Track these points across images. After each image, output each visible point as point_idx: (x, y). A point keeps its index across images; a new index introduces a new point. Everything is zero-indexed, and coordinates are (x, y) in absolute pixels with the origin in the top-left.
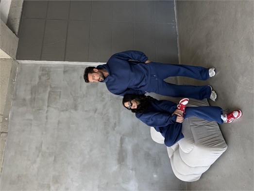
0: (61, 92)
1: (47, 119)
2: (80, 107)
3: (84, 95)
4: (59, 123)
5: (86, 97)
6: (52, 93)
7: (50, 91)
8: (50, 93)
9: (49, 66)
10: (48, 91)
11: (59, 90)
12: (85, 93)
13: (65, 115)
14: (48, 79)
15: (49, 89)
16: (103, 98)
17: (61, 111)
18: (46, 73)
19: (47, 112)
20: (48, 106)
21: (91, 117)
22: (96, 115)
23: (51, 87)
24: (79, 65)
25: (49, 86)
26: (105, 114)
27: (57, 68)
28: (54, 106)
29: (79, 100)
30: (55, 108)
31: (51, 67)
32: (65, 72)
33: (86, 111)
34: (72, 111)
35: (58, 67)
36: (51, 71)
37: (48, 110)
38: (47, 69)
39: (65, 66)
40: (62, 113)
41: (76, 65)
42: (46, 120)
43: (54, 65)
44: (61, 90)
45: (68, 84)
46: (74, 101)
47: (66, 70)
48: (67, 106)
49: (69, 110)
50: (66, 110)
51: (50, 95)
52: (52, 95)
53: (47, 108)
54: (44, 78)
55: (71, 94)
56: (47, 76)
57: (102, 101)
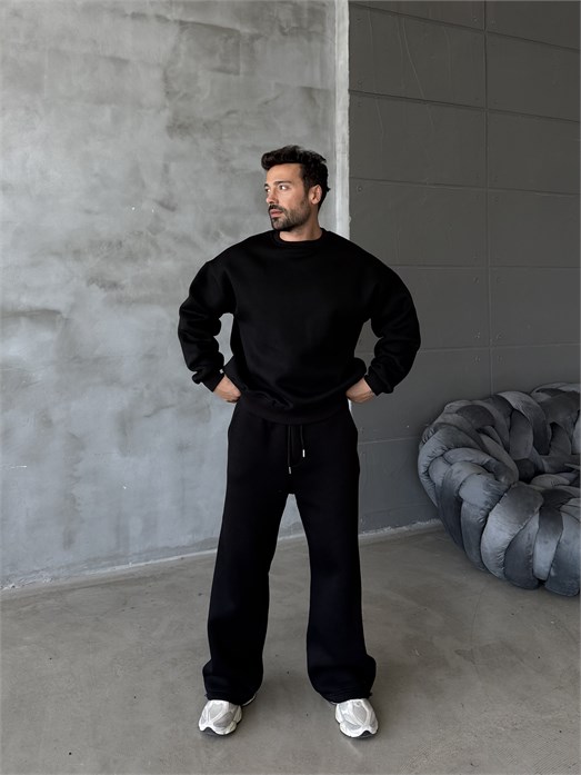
0: (237, 73)
1: (135, 16)
2: (182, 145)
3: (227, 160)
4: (119, 63)
5: (221, 170)
6: (231, 41)
7: (238, 31)
8: (230, 32)
9: (329, 32)
10: (237, 26)
11: (243, 67)
12: (234, 163)
13: (148, 85)
14: (281, 29)
15: (246, 30)
16: (217, 235)
17: (165, 73)
18: (305, 25)
19: (159, 17)
20: (182, 23)
21: (143, 186)
22: (150, 208)
23: (253, 38)
24: (333, 145)
25: (256, 31)
26: (154, 243)
27: (323, 65)
28: (183, 48)
29: (207, 143)
30: (175, 49)
31: (323, 41)
32: (309, 92)
33: (166, 168)
34: (166, 114)
35: (326, 68)
36: (310, 39)
37: (167, 20)
38: (317, 28)
39: (328, 95)
40: (157, 75)
41: (333, 135)
42: (129, 12)
43: (332, 52)
44: (242, 76)
45: (266, 103)
46: (205, 125)
47: (315, 97)
48: (186, 95)
49: (168, 104)
50: (168, 93)
51: (225, 35)
52: (226, 39)
53: (177, 18)
54: (284, 15)
55: (229, 113)
56: (294, 25)
57: (206, 232)
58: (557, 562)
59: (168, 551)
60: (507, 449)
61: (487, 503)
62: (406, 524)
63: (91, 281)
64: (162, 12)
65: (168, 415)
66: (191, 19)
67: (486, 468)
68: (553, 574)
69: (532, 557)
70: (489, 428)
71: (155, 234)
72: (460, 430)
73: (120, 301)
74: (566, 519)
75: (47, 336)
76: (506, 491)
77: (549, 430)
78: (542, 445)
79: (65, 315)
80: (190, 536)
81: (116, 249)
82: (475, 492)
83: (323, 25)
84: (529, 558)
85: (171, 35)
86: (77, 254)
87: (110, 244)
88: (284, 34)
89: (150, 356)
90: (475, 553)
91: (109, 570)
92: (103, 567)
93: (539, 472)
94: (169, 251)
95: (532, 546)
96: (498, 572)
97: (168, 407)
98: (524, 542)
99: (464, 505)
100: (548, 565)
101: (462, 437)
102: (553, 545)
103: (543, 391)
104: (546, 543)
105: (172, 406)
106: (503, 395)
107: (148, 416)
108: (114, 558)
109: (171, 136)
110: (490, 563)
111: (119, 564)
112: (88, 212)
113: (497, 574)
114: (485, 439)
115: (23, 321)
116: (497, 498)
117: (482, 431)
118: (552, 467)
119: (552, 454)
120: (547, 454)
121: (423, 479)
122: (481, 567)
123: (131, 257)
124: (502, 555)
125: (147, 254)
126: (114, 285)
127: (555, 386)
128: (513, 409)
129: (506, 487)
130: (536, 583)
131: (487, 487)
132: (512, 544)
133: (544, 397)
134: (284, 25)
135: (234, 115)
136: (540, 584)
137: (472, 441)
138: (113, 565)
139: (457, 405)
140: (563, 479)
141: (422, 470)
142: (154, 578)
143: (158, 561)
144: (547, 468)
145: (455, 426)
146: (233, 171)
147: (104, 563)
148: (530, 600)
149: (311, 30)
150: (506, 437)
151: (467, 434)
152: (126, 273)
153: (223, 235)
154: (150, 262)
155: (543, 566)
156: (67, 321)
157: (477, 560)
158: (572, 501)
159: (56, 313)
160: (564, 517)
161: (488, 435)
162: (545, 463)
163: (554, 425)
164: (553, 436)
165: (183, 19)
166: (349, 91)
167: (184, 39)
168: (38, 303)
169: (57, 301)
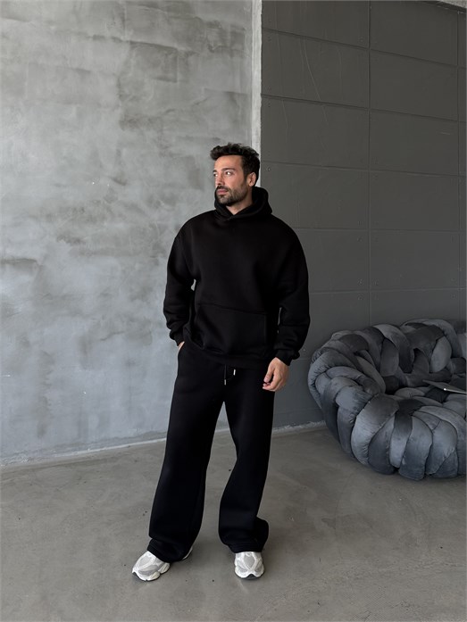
0: (175, 81)
1: (95, 38)
2: (130, 135)
3: (167, 147)
4: (83, 72)
5: (161, 155)
6: (171, 57)
7: (176, 49)
8: (169, 50)
9: (247, 51)
10: (176, 46)
11: (180, 76)
12: (172, 150)
13: (105, 90)
14: (210, 48)
15: (182, 48)
16: (159, 203)
17: (119, 80)
18: (228, 44)
19: (115, 39)
20: (132, 43)
21: (101, 166)
22: (106, 183)
23: (188, 54)
24: (250, 136)
25: (190, 49)
26: (109, 209)
27: (242, 75)
28: (133, 62)
29: (151, 134)
30: (127, 63)
31: (242, 57)
32: (231, 96)
33: (119, 153)
34: (119, 112)
35: (245, 78)
36: (232, 56)
37: (120, 41)
38: (238, 46)
39: (246, 97)
40: (112, 82)
41: (249, 129)
42: (91, 34)
43: (250, 65)
44: (178, 83)
45: (198, 104)
46: (149, 120)
47: (235, 99)
48: (134, 97)
49: (121, 105)
50: (121, 96)
51: (166, 52)
52: (166, 55)
53: (129, 39)
54: (212, 36)
55: (168, 111)
56: (220, 44)
57: (150, 201)
58: (407, 454)
59: (118, 440)
60: (378, 368)
61: (355, 408)
62: (302, 424)
63: (61, 237)
64: (118, 35)
65: (119, 339)
66: (139, 40)
67: (357, 382)
68: (404, 463)
69: (389, 449)
70: (364, 352)
71: (110, 203)
72: (340, 353)
73: (82, 253)
74: (415, 421)
75: (26, 278)
76: (370, 400)
77: (413, 354)
78: (406, 366)
79: (40, 263)
80: (135, 430)
81: (79, 214)
82: (347, 399)
83: (243, 44)
84: (387, 451)
85: (124, 52)
86: (49, 217)
87: (75, 209)
88: (211, 51)
89: (105, 295)
90: (347, 446)
91: (73, 454)
92: (69, 451)
93: (403, 386)
94: (120, 215)
95: (389, 442)
96: (364, 462)
97: (118, 333)
98: (382, 438)
99: (340, 410)
100: (401, 456)
101: (341, 358)
102: (404, 441)
103: (410, 324)
104: (399, 439)
105: (122, 332)
106: (378, 327)
107: (102, 340)
108: (77, 445)
109: (123, 129)
110: (358, 454)
111: (80, 449)
112: (58, 185)
113: (363, 462)
114: (361, 360)
115: (8, 266)
116: (363, 405)
117: (358, 354)
118: (413, 383)
119: (414, 372)
120: (410, 372)
121: (311, 389)
122: (352, 457)
123: (92, 220)
124: (366, 448)
125: (104, 218)
126: (78, 241)
127: (420, 321)
128: (385, 338)
129: (370, 396)
130: (392, 470)
131: (356, 396)
132: (373, 440)
133: (410, 329)
134: (212, 45)
135: (171, 113)
136: (395, 470)
137: (348, 362)
138: (75, 450)
139: (340, 334)
140: (420, 391)
141: (310, 383)
142: (105, 460)
143: (110, 448)
144: (409, 383)
145: (337, 350)
146: (171, 155)
147: (69, 449)
148: (387, 482)
149: (233, 48)
150: (378, 359)
151: (346, 356)
152: (87, 232)
153: (163, 204)
154: (106, 224)
155: (396, 456)
156: (41, 268)
157: (349, 452)
158: (423, 409)
159: (32, 261)
160: (414, 420)
161: (364, 358)
162: (408, 379)
163: (416, 351)
164: (415, 359)
165: (134, 40)
166: (262, 95)
167: (134, 55)
168: (19, 254)
169: (34, 252)
